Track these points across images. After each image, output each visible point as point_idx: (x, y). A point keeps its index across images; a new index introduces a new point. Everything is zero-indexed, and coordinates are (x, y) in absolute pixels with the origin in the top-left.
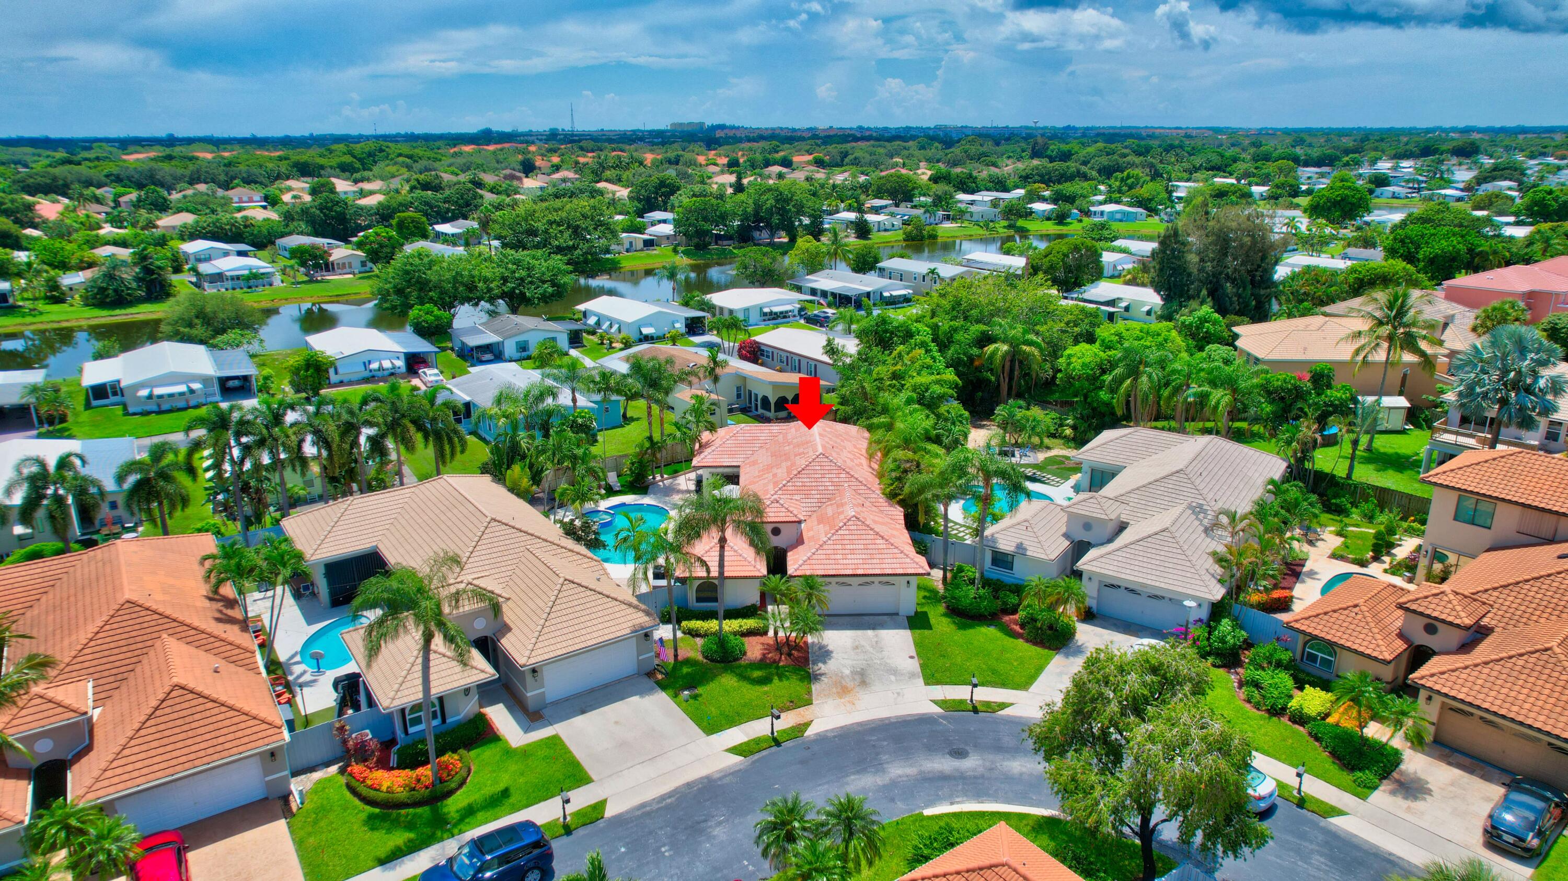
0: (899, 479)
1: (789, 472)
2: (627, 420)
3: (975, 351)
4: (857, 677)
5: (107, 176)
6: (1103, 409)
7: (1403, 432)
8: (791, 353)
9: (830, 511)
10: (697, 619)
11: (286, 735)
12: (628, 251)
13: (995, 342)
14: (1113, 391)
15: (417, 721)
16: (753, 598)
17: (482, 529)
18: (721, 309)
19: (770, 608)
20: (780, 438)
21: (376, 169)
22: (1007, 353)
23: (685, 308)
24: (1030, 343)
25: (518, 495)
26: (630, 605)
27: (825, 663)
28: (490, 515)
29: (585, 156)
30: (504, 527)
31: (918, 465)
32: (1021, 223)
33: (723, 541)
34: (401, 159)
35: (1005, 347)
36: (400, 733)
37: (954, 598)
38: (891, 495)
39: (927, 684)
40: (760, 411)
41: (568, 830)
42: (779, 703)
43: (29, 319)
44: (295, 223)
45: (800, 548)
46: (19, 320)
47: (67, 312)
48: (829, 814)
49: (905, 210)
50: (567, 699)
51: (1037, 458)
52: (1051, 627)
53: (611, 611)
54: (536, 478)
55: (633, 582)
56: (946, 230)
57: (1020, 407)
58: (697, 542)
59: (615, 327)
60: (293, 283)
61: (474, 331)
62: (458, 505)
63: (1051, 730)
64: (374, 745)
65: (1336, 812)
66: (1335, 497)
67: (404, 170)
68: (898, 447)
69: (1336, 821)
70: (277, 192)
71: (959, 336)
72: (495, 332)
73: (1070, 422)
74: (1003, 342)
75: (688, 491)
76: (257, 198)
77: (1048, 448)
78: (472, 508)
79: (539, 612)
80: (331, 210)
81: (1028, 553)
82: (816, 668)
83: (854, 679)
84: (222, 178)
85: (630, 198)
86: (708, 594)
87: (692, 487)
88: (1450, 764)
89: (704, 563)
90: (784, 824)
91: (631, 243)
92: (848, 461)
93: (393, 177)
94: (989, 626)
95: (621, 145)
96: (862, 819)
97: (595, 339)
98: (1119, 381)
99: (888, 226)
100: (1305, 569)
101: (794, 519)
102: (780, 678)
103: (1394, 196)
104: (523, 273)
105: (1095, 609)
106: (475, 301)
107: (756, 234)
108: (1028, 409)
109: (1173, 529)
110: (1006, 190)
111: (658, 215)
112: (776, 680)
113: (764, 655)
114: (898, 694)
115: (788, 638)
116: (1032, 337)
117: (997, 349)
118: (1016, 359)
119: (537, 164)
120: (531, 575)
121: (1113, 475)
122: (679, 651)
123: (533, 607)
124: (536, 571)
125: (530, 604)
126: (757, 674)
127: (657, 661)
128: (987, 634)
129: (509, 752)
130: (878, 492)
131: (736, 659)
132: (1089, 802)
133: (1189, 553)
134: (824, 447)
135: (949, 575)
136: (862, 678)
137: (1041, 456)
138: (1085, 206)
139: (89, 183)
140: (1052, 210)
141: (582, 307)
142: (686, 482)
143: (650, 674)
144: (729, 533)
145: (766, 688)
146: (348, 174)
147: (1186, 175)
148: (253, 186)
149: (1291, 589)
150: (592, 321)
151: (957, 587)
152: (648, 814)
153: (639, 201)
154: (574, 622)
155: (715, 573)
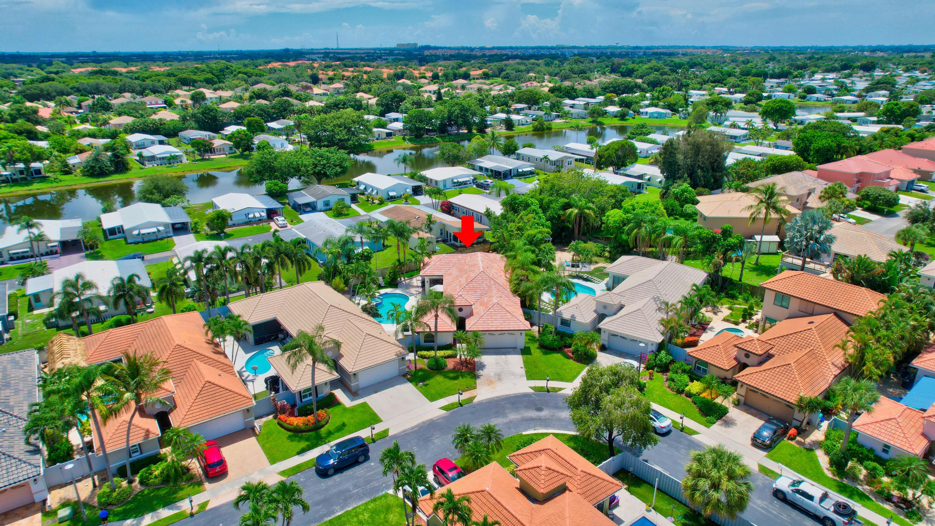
0: (518, 284)
1: (467, 280)
2: (385, 246)
3: (561, 212)
4: (497, 376)
5: (72, 88)
6: (624, 243)
7: (776, 254)
8: (468, 209)
9: (486, 300)
10: (425, 350)
11: (254, 402)
12: (377, 139)
13: (571, 207)
14: (628, 234)
15: (306, 396)
16: (450, 341)
17: (326, 310)
18: (431, 180)
19: (458, 345)
21: (227, 83)
22: (577, 214)
23: (412, 180)
24: (589, 208)
25: (338, 291)
26: (395, 344)
27: (482, 370)
28: (329, 303)
29: (348, 71)
30: (335, 309)
31: (528, 277)
32: (600, 119)
33: (436, 316)
34: (240, 75)
35: (576, 211)
36: (298, 401)
37: (543, 340)
38: (515, 292)
39: (528, 379)
40: (453, 242)
41: (374, 441)
42: (462, 388)
43: (55, 184)
44: (188, 121)
45: (472, 317)
46: (49, 185)
47: (73, 180)
48: (482, 431)
49: (535, 112)
50: (368, 387)
51: (590, 268)
52: (585, 354)
53: (387, 347)
55: (396, 334)
56: (557, 124)
58: (425, 316)
59: (375, 191)
60: (193, 161)
62: (313, 298)
63: (574, 398)
64: (288, 406)
65: (696, 433)
66: (731, 290)
67: (243, 83)
68: (519, 268)
69: (695, 437)
70: (172, 98)
71: (553, 205)
73: (608, 249)
74: (576, 208)
75: (418, 287)
76: (160, 102)
77: (597, 263)
78: (320, 300)
79: (355, 348)
80: (208, 114)
81: (577, 319)
82: (478, 372)
83: (495, 377)
84: (138, 89)
85: (377, 104)
86: (429, 339)
87: (420, 284)
88: (748, 413)
89: (428, 326)
90: (463, 435)
91: (379, 134)
92: (495, 274)
93: (237, 87)
94: (558, 353)
95: (368, 63)
96: (495, 433)
97: (364, 198)
98: (632, 230)
99: (524, 122)
100: (709, 326)
101: (469, 304)
102: (462, 377)
103: (818, 100)
104: (325, 162)
105: (607, 346)
106: (298, 176)
107: (449, 128)
108: (586, 243)
109: (643, 309)
111: (393, 115)
112: (460, 378)
113: (455, 366)
114: (515, 384)
115: (466, 359)
116: (591, 205)
117: (572, 212)
118: (582, 216)
119: (320, 76)
120: (349, 331)
121: (624, 279)
122: (417, 365)
123: (353, 346)
124: (353, 330)
125: (351, 345)
126: (452, 375)
127: (407, 370)
128: (557, 357)
129: (345, 409)
130: (509, 290)
131: (443, 368)
132: (586, 427)
133: (649, 320)
134: (483, 267)
135: (541, 329)
136: (499, 377)
137: (592, 267)
138: (637, 108)
139: (62, 93)
140: (618, 112)
141: (356, 179)
142: (416, 281)
143: (404, 376)
144: (439, 313)
145: (456, 382)
146: (210, 85)
147: (698, 86)
149: (700, 336)
150: (362, 187)
151: (544, 335)
152: (407, 434)
153: (382, 106)
154: (372, 352)
155: (433, 330)
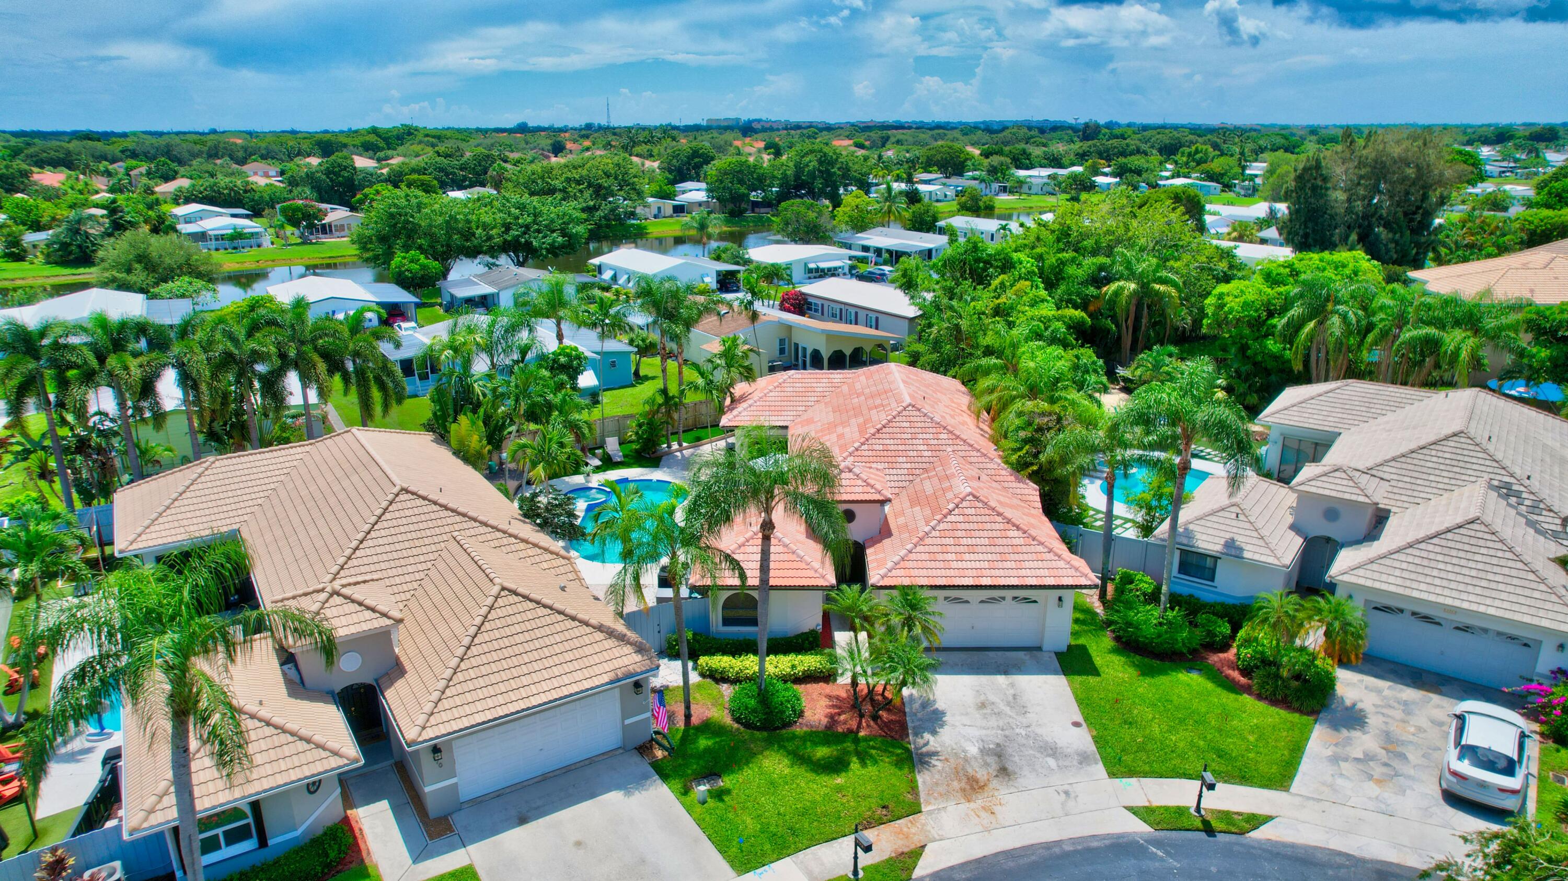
0: (1030, 440)
1: (862, 429)
2: (639, 378)
3: (1092, 290)
4: (991, 760)
5: (123, 152)
6: (1270, 364)
8: (846, 304)
9: (929, 487)
10: (724, 652)
12: (655, 217)
13: (1118, 279)
14: (1286, 338)
16: (811, 620)
17: (384, 504)
18: (760, 263)
19: (840, 637)
20: (845, 388)
22: (1133, 293)
23: (716, 264)
24: (1165, 281)
26: (611, 633)
27: (934, 733)
28: (400, 483)
30: (420, 502)
31: (1059, 420)
33: (767, 527)
35: (1132, 286)
37: (1129, 624)
38: (1020, 467)
39: (1112, 774)
42: (864, 809)
44: (299, 189)
45: (887, 542)
47: (26, 270)
49: (958, 181)
50: (498, 795)
52: (1298, 677)
53: (576, 643)
54: (495, 436)
55: (616, 592)
56: (1003, 201)
57: (1170, 355)
58: (724, 530)
59: (634, 280)
60: (287, 245)
61: (468, 282)
62: (361, 469)
67: (429, 149)
68: (1022, 397)
70: (295, 168)
71: (1070, 272)
72: (490, 283)
74: (1129, 279)
75: (716, 463)
76: (272, 173)
78: (378, 473)
79: (453, 643)
80: (338, 174)
81: (1246, 555)
82: (920, 741)
83: (986, 764)
84: (241, 155)
85: (661, 170)
86: (742, 613)
87: (721, 457)
89: (735, 565)
91: (659, 208)
92: (948, 417)
94: (1189, 669)
98: (1296, 325)
99: (941, 197)
101: (877, 497)
102: (863, 758)
104: (529, 220)
106: (472, 253)
108: (1183, 359)
110: (1061, 166)
111: (690, 184)
112: (855, 765)
113: (831, 717)
114: (1067, 793)
115: (872, 690)
116: (1163, 274)
117: (1121, 288)
118: (1145, 302)
119: (568, 147)
120: (452, 580)
122: (693, 707)
123: (447, 634)
124: (461, 574)
125: (443, 628)
126: (822, 752)
127: (655, 727)
128: (1190, 684)
130: (998, 460)
131: (788, 724)
134: (911, 396)
135: (1110, 585)
136: (1001, 762)
138: (1152, 180)
139: (103, 157)
141: (596, 261)
142: (712, 451)
143: (644, 749)
144: (778, 514)
145: (839, 780)
146: (371, 153)
148: (270, 161)
150: (607, 275)
151: (1129, 605)
153: (670, 171)
154: (510, 662)
155: (753, 579)
